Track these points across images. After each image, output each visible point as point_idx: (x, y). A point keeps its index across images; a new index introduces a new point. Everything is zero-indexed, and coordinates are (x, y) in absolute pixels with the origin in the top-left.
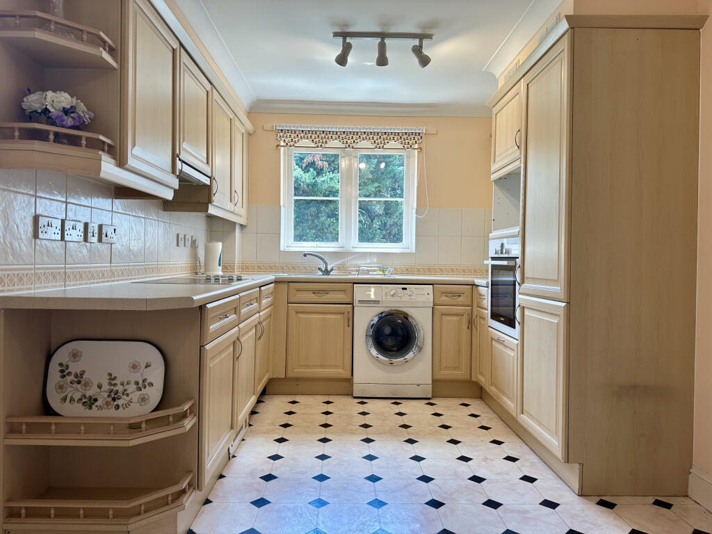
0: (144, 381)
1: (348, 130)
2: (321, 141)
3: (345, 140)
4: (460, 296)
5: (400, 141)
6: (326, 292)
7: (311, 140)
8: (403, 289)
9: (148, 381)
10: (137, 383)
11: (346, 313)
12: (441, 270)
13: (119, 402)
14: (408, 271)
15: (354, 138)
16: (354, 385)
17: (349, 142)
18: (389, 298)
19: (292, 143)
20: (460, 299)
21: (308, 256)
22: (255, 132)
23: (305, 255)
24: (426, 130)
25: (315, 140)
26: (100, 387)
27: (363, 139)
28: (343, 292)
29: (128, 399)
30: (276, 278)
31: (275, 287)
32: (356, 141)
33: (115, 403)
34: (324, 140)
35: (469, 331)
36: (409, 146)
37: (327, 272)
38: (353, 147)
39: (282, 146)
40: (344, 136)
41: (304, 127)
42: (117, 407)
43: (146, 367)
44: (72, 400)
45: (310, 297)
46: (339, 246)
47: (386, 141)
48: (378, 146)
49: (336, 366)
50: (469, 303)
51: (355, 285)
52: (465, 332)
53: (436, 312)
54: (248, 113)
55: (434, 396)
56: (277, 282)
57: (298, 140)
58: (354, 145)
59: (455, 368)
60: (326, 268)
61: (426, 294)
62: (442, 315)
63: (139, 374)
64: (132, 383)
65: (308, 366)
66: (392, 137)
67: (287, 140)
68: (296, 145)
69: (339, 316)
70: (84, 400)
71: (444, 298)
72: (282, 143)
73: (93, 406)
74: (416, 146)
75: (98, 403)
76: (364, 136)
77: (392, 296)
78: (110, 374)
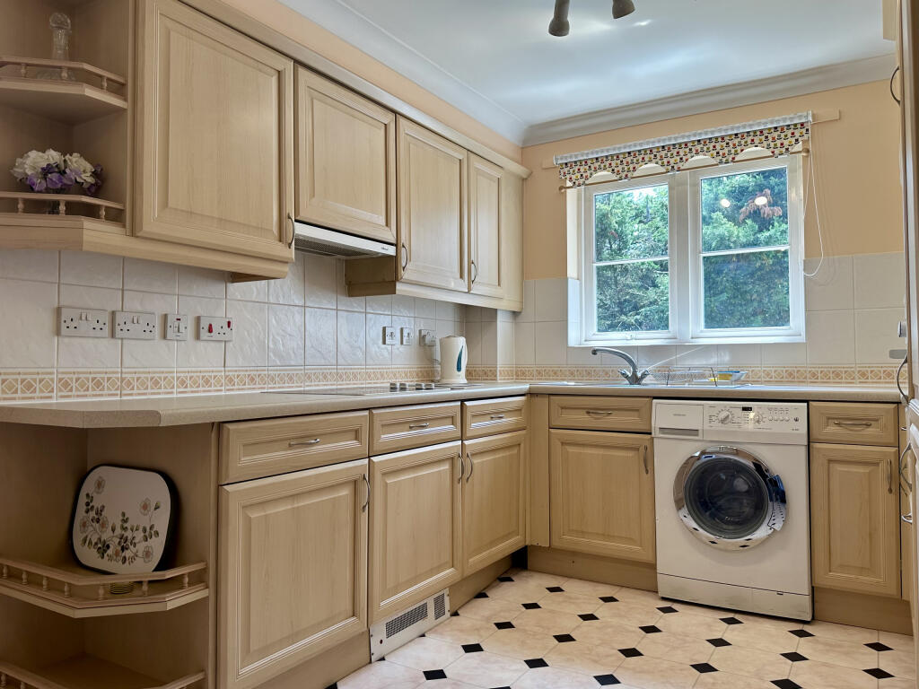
0: (151, 528)
1: (668, 143)
2: (626, 168)
3: (665, 161)
4: (869, 425)
5: (765, 143)
6: (608, 411)
7: (611, 169)
8: (745, 409)
9: (155, 529)
10: (145, 530)
11: (642, 449)
12: (863, 374)
13: (128, 554)
14: (791, 377)
15: (682, 154)
16: (658, 575)
17: (672, 161)
18: (717, 426)
19: (581, 181)
20: (870, 430)
21: (598, 353)
22: (530, 174)
23: (595, 352)
24: (813, 116)
25: (616, 170)
26: (113, 530)
27: (697, 153)
28: (636, 413)
29: (134, 550)
30: (530, 388)
31: (527, 401)
32: (684, 158)
33: (123, 554)
34: (631, 166)
35: (893, 497)
36: (784, 150)
37: (635, 379)
38: (679, 170)
39: (569, 188)
40: (663, 153)
41: (597, 152)
42: (124, 560)
43: (156, 509)
44: (90, 543)
45: (582, 418)
46: (669, 335)
47: (739, 149)
48: (724, 160)
49: (630, 540)
50: (891, 439)
51: (654, 401)
52: (884, 500)
53: (814, 454)
54: (522, 148)
55: (814, 620)
56: (531, 394)
57: (591, 174)
58: (680, 165)
59: (862, 570)
60: (634, 373)
61: (793, 420)
62: (830, 461)
63: (147, 517)
64: (141, 530)
65: (583, 533)
66: (749, 139)
67: (574, 177)
68: (587, 182)
69: (630, 454)
70: (99, 545)
71: (832, 429)
72: (569, 184)
73: (105, 555)
74: (799, 147)
75: (110, 552)
76: (699, 147)
77: (723, 421)
78: (124, 514)
